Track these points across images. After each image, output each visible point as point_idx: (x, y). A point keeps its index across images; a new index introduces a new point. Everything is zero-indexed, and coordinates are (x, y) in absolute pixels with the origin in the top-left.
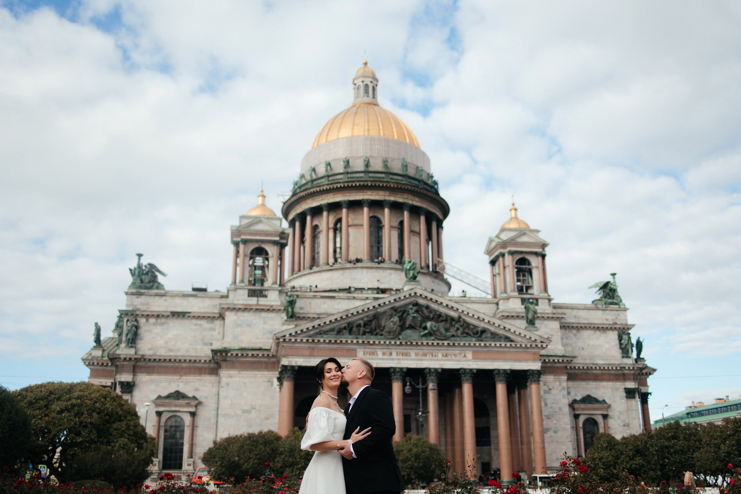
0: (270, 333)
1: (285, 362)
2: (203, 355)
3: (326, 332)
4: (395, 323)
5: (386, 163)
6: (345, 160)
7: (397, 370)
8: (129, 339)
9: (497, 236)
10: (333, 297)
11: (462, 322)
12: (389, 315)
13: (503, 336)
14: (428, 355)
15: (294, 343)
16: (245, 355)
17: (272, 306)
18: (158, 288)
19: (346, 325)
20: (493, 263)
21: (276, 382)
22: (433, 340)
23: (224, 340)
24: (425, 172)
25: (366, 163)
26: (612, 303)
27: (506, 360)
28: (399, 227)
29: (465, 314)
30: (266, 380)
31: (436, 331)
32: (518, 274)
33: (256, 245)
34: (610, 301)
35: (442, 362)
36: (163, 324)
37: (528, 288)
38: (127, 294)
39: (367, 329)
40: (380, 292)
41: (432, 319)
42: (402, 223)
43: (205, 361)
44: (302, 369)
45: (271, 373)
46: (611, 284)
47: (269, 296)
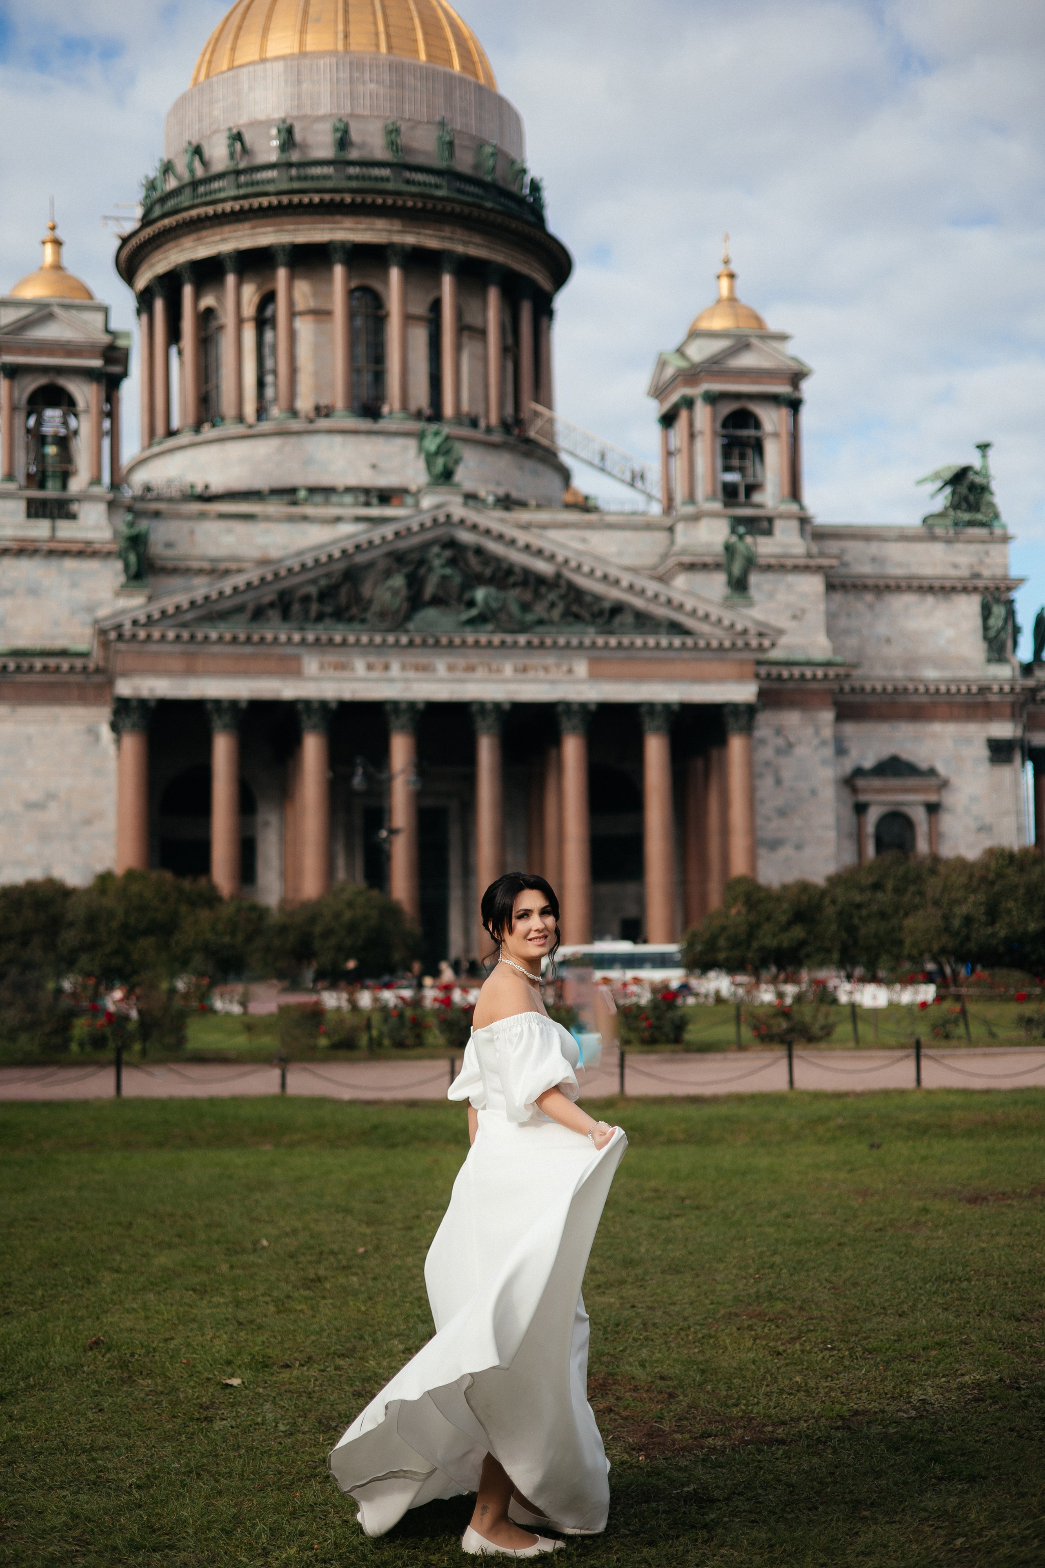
1: (124, 688)
3: (223, 616)
4: (395, 592)
5: (393, 136)
6: (282, 125)
7: (403, 706)
9: (680, 351)
10: (249, 517)
11: (564, 587)
12: (382, 572)
13: (666, 622)
14: (479, 668)
15: (144, 642)
16: (25, 667)
17: (89, 543)
19: (274, 596)
20: (668, 420)
21: (106, 733)
22: (493, 632)
24: (505, 155)
25: (339, 135)
26: (971, 524)
27: (670, 679)
28: (431, 316)
29: (572, 568)
30: (82, 727)
31: (499, 610)
32: (727, 453)
33: (42, 381)
34: (966, 516)
35: (513, 687)
37: (751, 489)
39: (328, 606)
40: (375, 501)
41: (489, 582)
42: (436, 306)
44: (166, 705)
45: (94, 710)
46: (976, 473)
47: (82, 516)
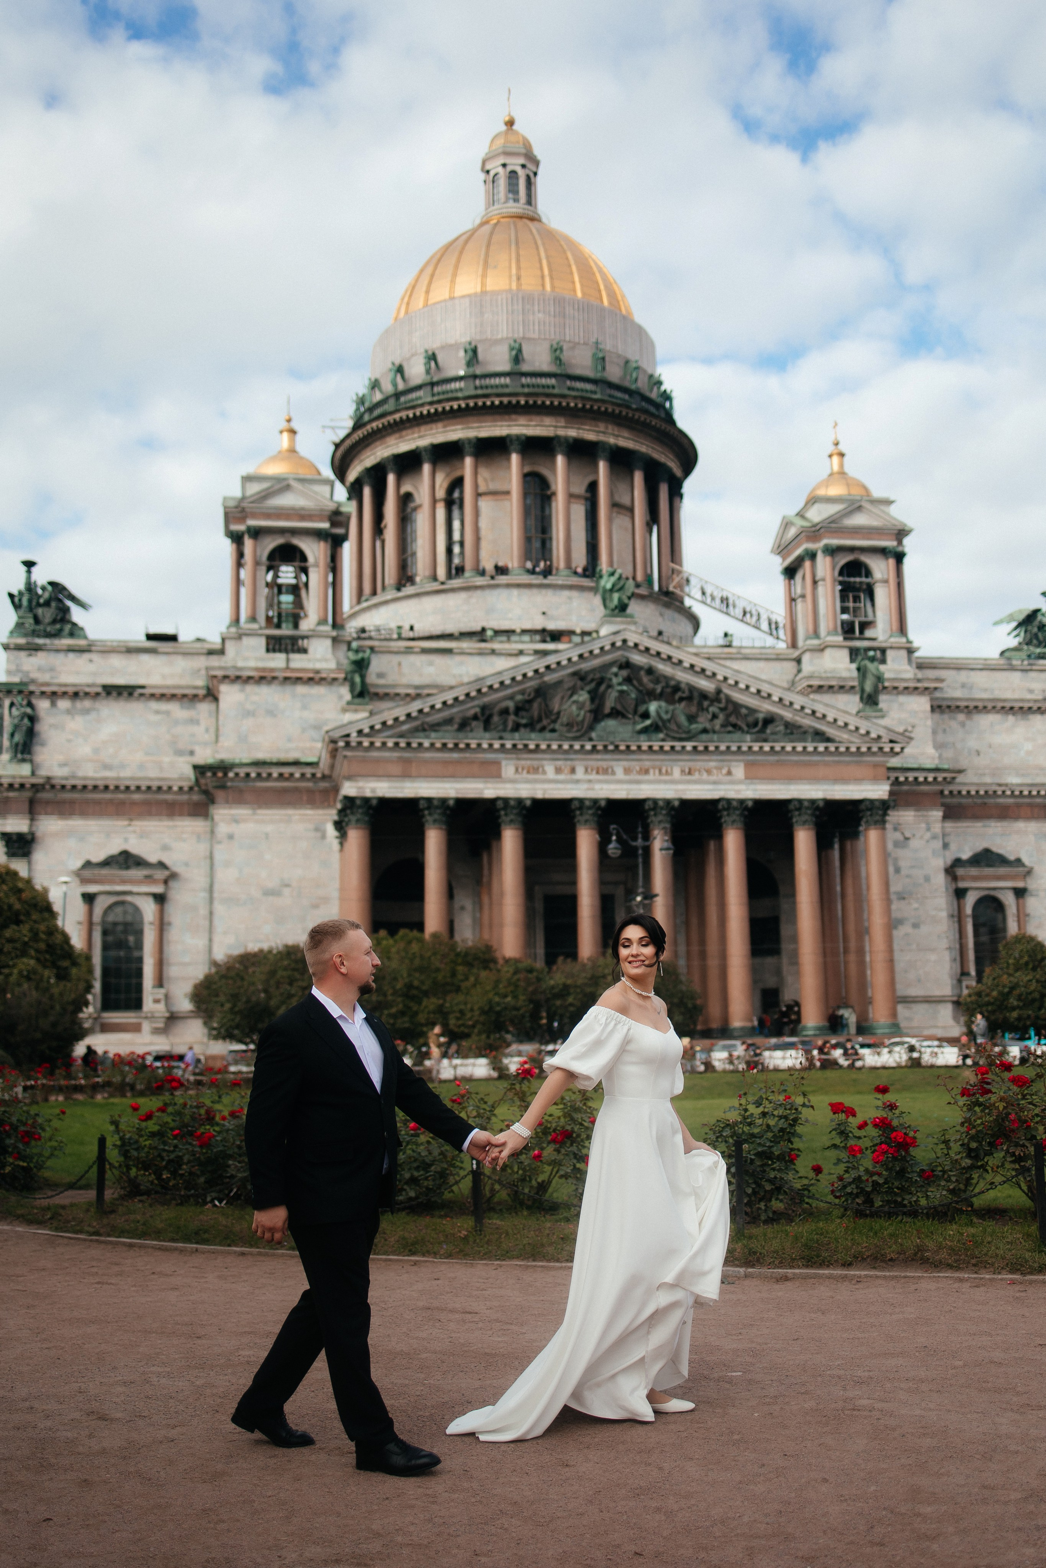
0: (317, 727)
1: (349, 789)
2: (175, 776)
3: (435, 727)
4: (581, 706)
5: (558, 353)
6: (468, 347)
7: (587, 803)
8: (17, 745)
9: (801, 515)
10: (448, 651)
11: (724, 701)
12: (569, 689)
13: (811, 730)
14: (651, 771)
15: (367, 749)
16: (264, 775)
17: (318, 672)
18: (72, 635)
19: (478, 710)
20: (790, 572)
21: (331, 831)
22: (663, 740)
23: (220, 744)
24: (645, 371)
25: (514, 353)
26: (1041, 656)
27: (816, 779)
28: (588, 495)
29: (730, 685)
30: (311, 826)
31: (669, 721)
32: (844, 598)
33: (279, 541)
34: (1038, 651)
35: (680, 787)
36: (86, 712)
37: (864, 626)
38: (6, 647)
39: (523, 718)
40: (548, 639)
41: (659, 697)
42: (593, 487)
43: (181, 788)
44: (385, 802)
45: (321, 812)
47: (311, 650)
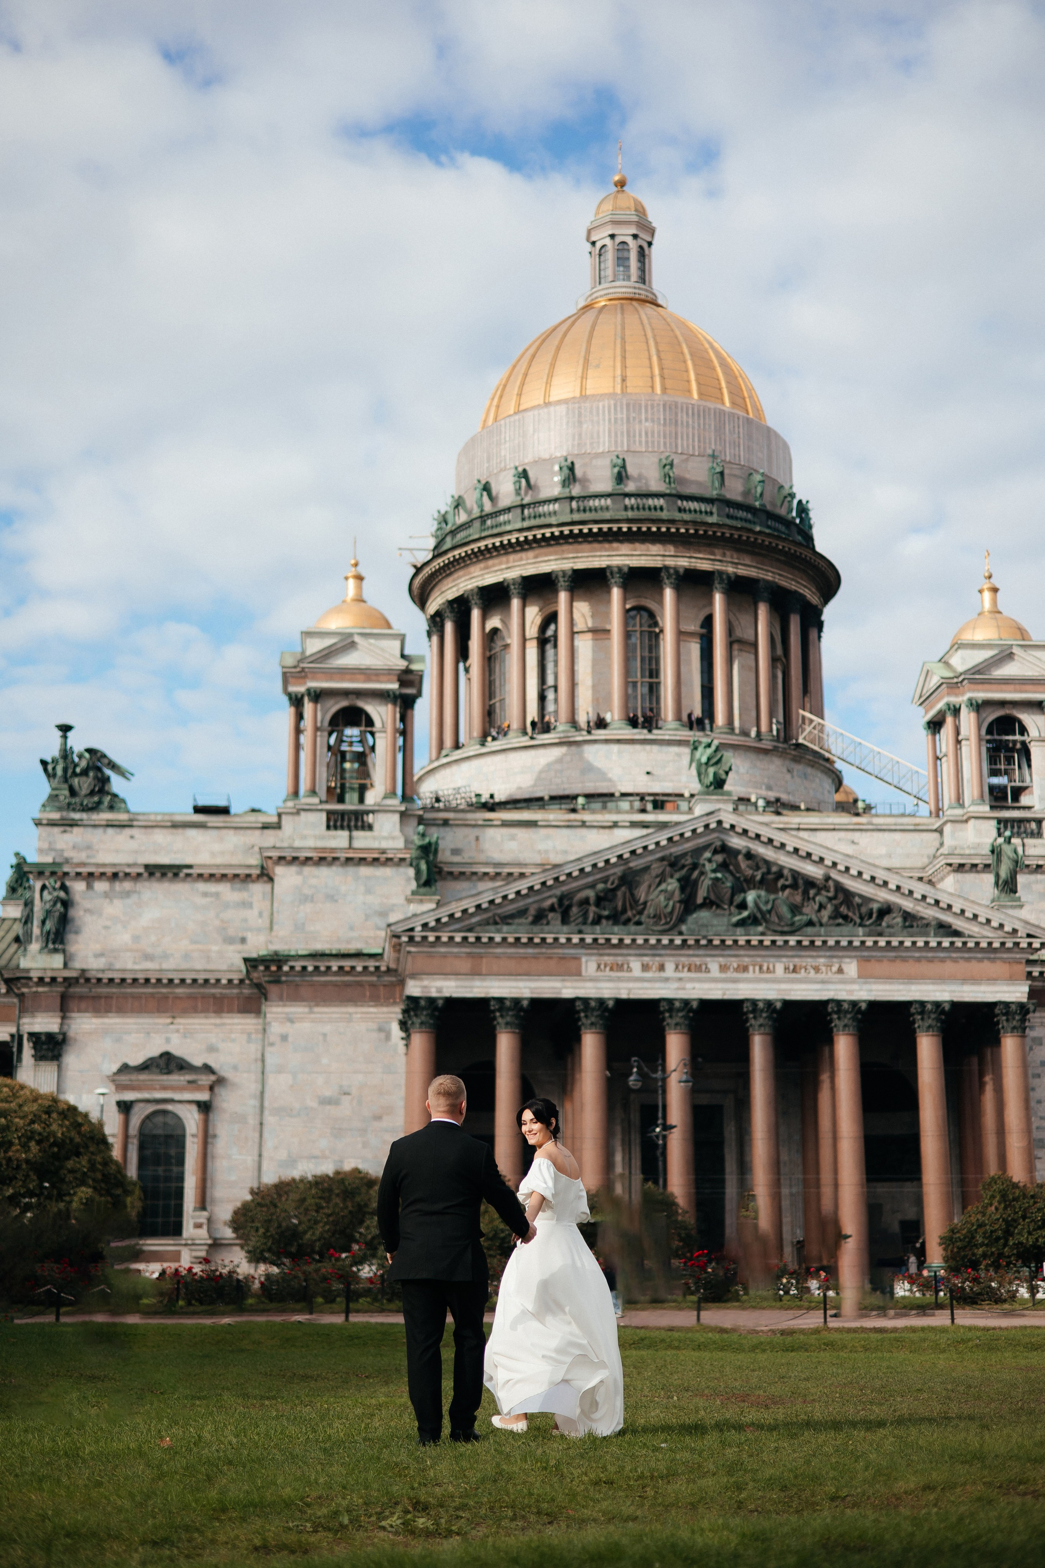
0: (383, 914)
1: (414, 988)
2: (225, 967)
3: (507, 919)
4: (670, 896)
5: (668, 467)
6: (564, 464)
7: (677, 1004)
8: (48, 933)
9: (943, 661)
10: (531, 824)
11: (832, 889)
12: (657, 876)
13: (934, 923)
14: (751, 968)
15: (433, 945)
16: (323, 969)
17: (383, 852)
18: (111, 808)
19: (554, 900)
20: (934, 726)
21: (396, 1031)
22: (763, 934)
23: (274, 934)
24: (775, 482)
25: (616, 470)
27: (940, 979)
28: (703, 631)
29: (840, 871)
30: (374, 1026)
31: (770, 912)
32: (993, 759)
33: (344, 703)
35: (784, 986)
36: (127, 894)
37: (1017, 792)
38: (38, 823)
39: (604, 909)
40: (649, 807)
41: (759, 885)
42: (708, 622)
43: (230, 981)
44: (451, 1002)
45: (385, 1009)
47: (377, 827)
